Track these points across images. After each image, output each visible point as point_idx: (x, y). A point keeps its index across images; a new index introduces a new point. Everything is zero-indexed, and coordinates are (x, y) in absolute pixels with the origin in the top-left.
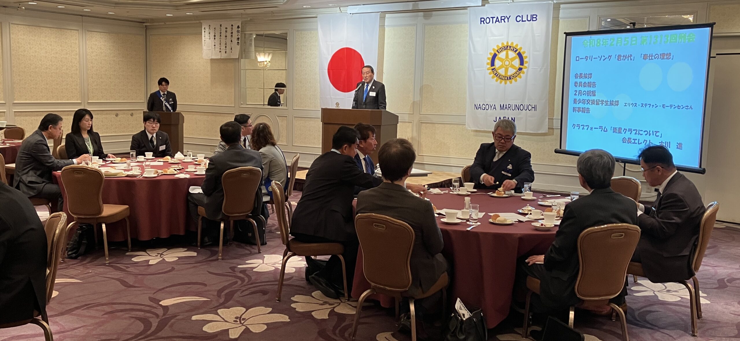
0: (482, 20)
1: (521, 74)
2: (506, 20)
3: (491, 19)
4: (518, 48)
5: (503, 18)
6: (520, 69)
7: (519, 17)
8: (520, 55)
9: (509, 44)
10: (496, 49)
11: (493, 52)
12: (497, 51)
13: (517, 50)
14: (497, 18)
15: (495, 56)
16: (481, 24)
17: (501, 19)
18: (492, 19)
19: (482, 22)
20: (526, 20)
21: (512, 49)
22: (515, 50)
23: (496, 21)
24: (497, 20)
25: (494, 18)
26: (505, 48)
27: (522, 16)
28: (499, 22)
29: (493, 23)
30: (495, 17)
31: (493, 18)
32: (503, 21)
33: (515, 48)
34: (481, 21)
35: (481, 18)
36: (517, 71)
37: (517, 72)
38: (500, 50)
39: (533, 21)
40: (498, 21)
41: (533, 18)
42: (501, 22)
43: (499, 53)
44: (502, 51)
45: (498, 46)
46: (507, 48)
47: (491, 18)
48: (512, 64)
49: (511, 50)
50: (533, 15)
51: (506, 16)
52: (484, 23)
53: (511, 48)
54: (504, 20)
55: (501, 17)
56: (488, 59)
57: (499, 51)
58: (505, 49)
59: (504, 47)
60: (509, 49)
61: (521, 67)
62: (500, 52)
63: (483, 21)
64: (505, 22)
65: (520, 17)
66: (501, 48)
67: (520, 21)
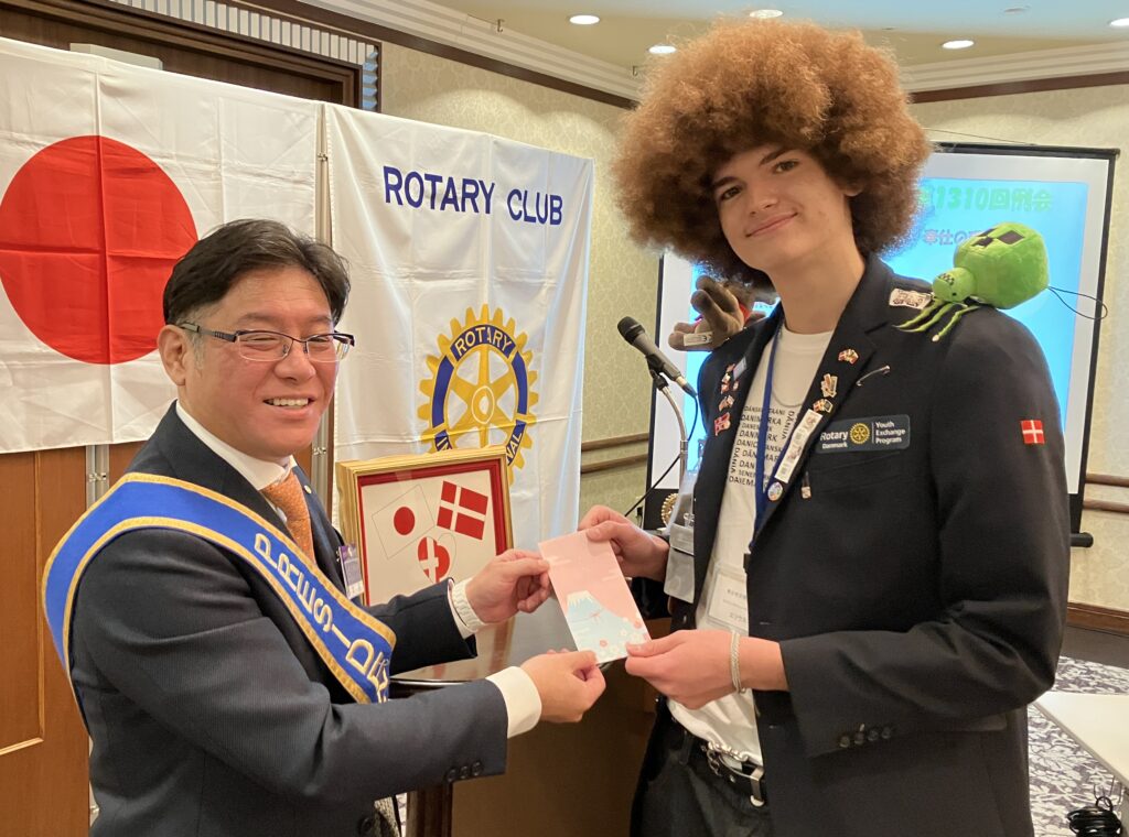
0: (393, 179)
1: (522, 451)
2: (481, 200)
3: (428, 185)
4: (515, 336)
5: (471, 189)
6: (520, 429)
7: (516, 196)
8: (519, 367)
9: (490, 319)
10: (450, 337)
11: (439, 355)
12: (453, 349)
13: (512, 346)
14: (451, 181)
15: (445, 370)
16: (388, 200)
17: (465, 195)
18: (430, 182)
19: (392, 193)
20: (536, 216)
21: (499, 339)
22: (506, 344)
23: (446, 200)
24: (451, 196)
25: (437, 183)
26: (477, 333)
27: (526, 192)
28: (457, 209)
29: (433, 207)
30: (440, 179)
31: (435, 179)
32: (468, 202)
33: (509, 339)
34: (389, 187)
35: (387, 170)
36: (512, 439)
37: (512, 443)
38: (462, 346)
39: (553, 222)
40: (454, 201)
41: (553, 210)
42: (464, 210)
43: (458, 357)
44: (468, 348)
45: (455, 323)
46: (484, 333)
47: (428, 177)
48: (497, 407)
49: (496, 345)
50: (553, 198)
51: (481, 182)
52: (400, 202)
53: (495, 337)
54: (473, 196)
55: (466, 182)
56: (424, 385)
57: (459, 349)
58: (477, 343)
59: (473, 330)
60: (489, 339)
61: (521, 417)
62: (463, 352)
63: (397, 188)
64: (476, 210)
65: (520, 199)
66: (463, 336)
67: (520, 212)
